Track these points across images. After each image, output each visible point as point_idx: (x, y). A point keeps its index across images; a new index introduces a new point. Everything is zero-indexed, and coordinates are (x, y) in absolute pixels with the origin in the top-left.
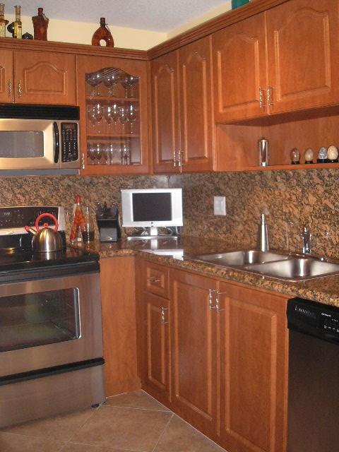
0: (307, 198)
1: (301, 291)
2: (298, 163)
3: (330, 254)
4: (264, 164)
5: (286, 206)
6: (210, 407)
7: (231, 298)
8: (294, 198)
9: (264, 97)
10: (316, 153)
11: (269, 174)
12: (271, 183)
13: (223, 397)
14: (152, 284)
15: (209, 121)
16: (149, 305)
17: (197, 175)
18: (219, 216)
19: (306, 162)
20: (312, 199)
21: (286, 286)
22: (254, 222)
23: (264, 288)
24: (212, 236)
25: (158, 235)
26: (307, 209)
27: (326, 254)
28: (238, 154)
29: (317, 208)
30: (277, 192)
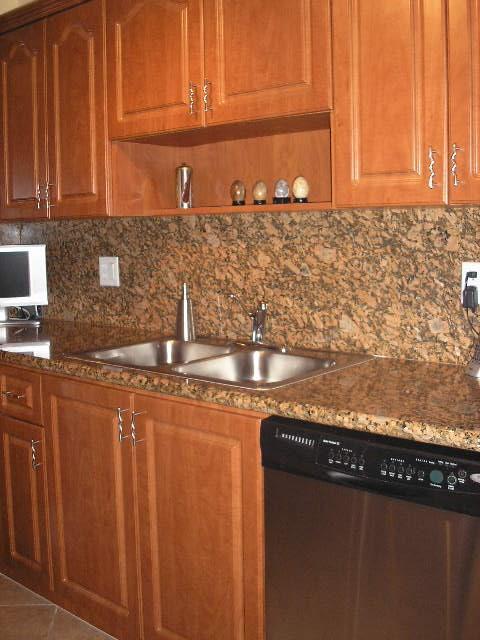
0: (255, 258)
1: (284, 406)
2: (243, 203)
3: (293, 343)
4: (185, 206)
5: (221, 271)
6: (124, 595)
7: (156, 420)
8: (233, 257)
9: (197, 96)
10: (271, 189)
11: (193, 220)
12: (195, 235)
13: (147, 579)
14: (9, 401)
15: (100, 135)
16: (6, 437)
17: (70, 223)
18: (108, 288)
19: (256, 203)
20: (264, 259)
21: (257, 399)
22: (169, 296)
23: (219, 403)
24: (97, 319)
25: (8, 320)
26: (255, 273)
27: (287, 343)
28: (144, 188)
29: (271, 272)
30: (205, 249)
